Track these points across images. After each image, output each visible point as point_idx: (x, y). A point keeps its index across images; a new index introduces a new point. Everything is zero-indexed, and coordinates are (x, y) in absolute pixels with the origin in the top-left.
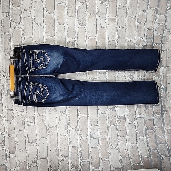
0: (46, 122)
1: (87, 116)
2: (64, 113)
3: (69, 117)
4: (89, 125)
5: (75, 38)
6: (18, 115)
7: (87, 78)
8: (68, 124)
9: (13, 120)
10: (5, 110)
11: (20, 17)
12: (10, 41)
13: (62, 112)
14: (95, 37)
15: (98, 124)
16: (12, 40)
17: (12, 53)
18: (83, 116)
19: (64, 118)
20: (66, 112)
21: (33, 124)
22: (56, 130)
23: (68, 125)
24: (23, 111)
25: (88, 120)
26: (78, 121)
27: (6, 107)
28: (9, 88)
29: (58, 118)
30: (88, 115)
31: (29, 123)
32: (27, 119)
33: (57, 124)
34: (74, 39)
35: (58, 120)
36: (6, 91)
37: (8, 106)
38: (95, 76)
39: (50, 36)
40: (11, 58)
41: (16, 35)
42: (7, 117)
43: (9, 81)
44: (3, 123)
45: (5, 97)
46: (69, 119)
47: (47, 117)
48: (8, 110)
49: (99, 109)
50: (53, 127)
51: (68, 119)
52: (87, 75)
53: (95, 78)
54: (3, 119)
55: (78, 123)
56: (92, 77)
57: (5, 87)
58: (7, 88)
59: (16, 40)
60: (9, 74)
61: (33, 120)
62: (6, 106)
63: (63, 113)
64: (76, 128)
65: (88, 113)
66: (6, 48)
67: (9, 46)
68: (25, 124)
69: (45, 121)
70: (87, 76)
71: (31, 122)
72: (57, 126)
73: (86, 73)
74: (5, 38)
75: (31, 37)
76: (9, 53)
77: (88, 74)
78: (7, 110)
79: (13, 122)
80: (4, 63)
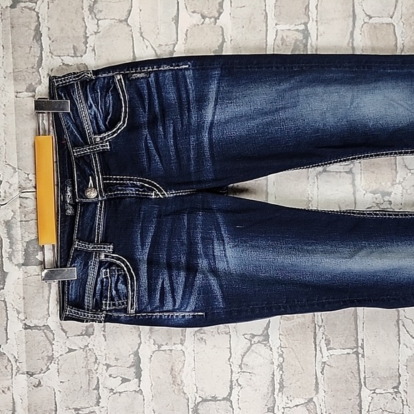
0: (188, 378)
1: (357, 353)
2: (261, 339)
3: (281, 356)
4: (366, 393)
5: (306, 24)
6: (71, 350)
7: (354, 193)
8: (277, 386)
9: (48, 369)
10: (15, 327)
12: (38, 35)
13: (254, 336)
14: (389, 20)
15: (401, 389)
16: (43, 30)
17: (43, 90)
18: (338, 352)
19: (261, 359)
20: (266, 337)
21: (133, 385)
22: (226, 411)
23: (277, 391)
24: (91, 330)
25: (362, 368)
26: (319, 374)
27: (22, 316)
28: (33, 237)
29: (236, 360)
30: (360, 350)
31: (115, 383)
32: (108, 366)
33: (231, 388)
34: (302, 27)
35: (236, 369)
36: (20, 247)
37: (29, 310)
38: (389, 184)
39: (204, 17)
40: (40, 106)
41: (63, 10)
42: (23, 358)
43: (30, 204)
45: (15, 274)
46: (280, 367)
47: (189, 359)
48: (30, 327)
49: (407, 322)
50: (214, 399)
51: (276, 363)
52: (354, 180)
53: (389, 194)
54: (9, 367)
55: (317, 383)
56: (374, 186)
57: (17, 232)
58: (23, 234)
59: (62, 30)
60: (32, 177)
61: (133, 370)
62: (19, 313)
63: (256, 339)
64: (311, 406)
65: (360, 342)
66: (22, 66)
67: (32, 59)
68: (97, 388)
69: (183, 375)
70: (354, 185)
71: (124, 380)
72: (230, 394)
73: (350, 172)
74: (15, 21)
75: (126, 20)
76: (31, 89)
77: (358, 177)
78: (27, 327)
79: (51, 379)
80: (12, 129)
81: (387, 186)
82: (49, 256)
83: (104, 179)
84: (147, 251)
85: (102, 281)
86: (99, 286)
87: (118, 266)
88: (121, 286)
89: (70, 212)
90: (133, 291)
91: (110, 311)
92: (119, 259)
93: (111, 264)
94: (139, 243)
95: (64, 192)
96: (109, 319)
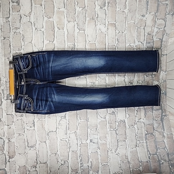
0: (46, 127)
1: (87, 121)
2: (64, 117)
3: (69, 121)
4: (89, 130)
5: (74, 43)
6: (18, 120)
7: (87, 83)
8: (68, 128)
9: (12, 124)
10: (5, 114)
11: (20, 22)
12: (10, 46)
13: (62, 117)
14: (94, 42)
15: (97, 129)
16: (11, 45)
17: (11, 59)
18: (82, 120)
19: (64, 122)
20: (65, 117)
21: (33, 128)
22: (55, 134)
23: (67, 130)
24: (23, 115)
25: (88, 124)
26: (78, 126)
27: (6, 112)
28: (9, 93)
29: (58, 122)
30: (88, 120)
31: (28, 128)
32: (27, 124)
33: (57, 129)
34: (74, 44)
35: (58, 124)
36: (6, 96)
37: (7, 110)
38: (95, 81)
39: (50, 41)
40: (10, 62)
41: (16, 40)
42: (6, 122)
43: (8, 85)
44: (3, 127)
45: (4, 102)
46: (68, 124)
47: (46, 122)
48: (8, 114)
49: (99, 113)
50: (52, 131)
51: (67, 123)
52: (87, 80)
53: (95, 83)
54: (3, 124)
55: (77, 128)
56: (91, 81)
57: (5, 92)
58: (6, 92)
59: (16, 45)
60: (8, 79)
61: (33, 124)
62: (5, 111)
63: (63, 117)
64: (76, 133)
65: (88, 118)
66: (6, 53)
67: (8, 51)
68: (24, 129)
69: (45, 126)
70: (87, 81)
71: (31, 127)
72: (56, 130)
73: (86, 78)
74: (5, 43)
75: (31, 42)
76: (8, 58)
77: (88, 79)
78: (7, 114)
79: (13, 127)
80: (4, 68)
81: (94, 81)
82: (13, 98)
83: (26, 80)
84: (36, 96)
85: (25, 103)
86: (24, 105)
87: (29, 100)
88: (29, 105)
89: (17, 87)
90: (32, 106)
91: (27, 110)
92: (29, 98)
93: (27, 100)
94: (34, 95)
95: (16, 83)
96: (27, 112)
